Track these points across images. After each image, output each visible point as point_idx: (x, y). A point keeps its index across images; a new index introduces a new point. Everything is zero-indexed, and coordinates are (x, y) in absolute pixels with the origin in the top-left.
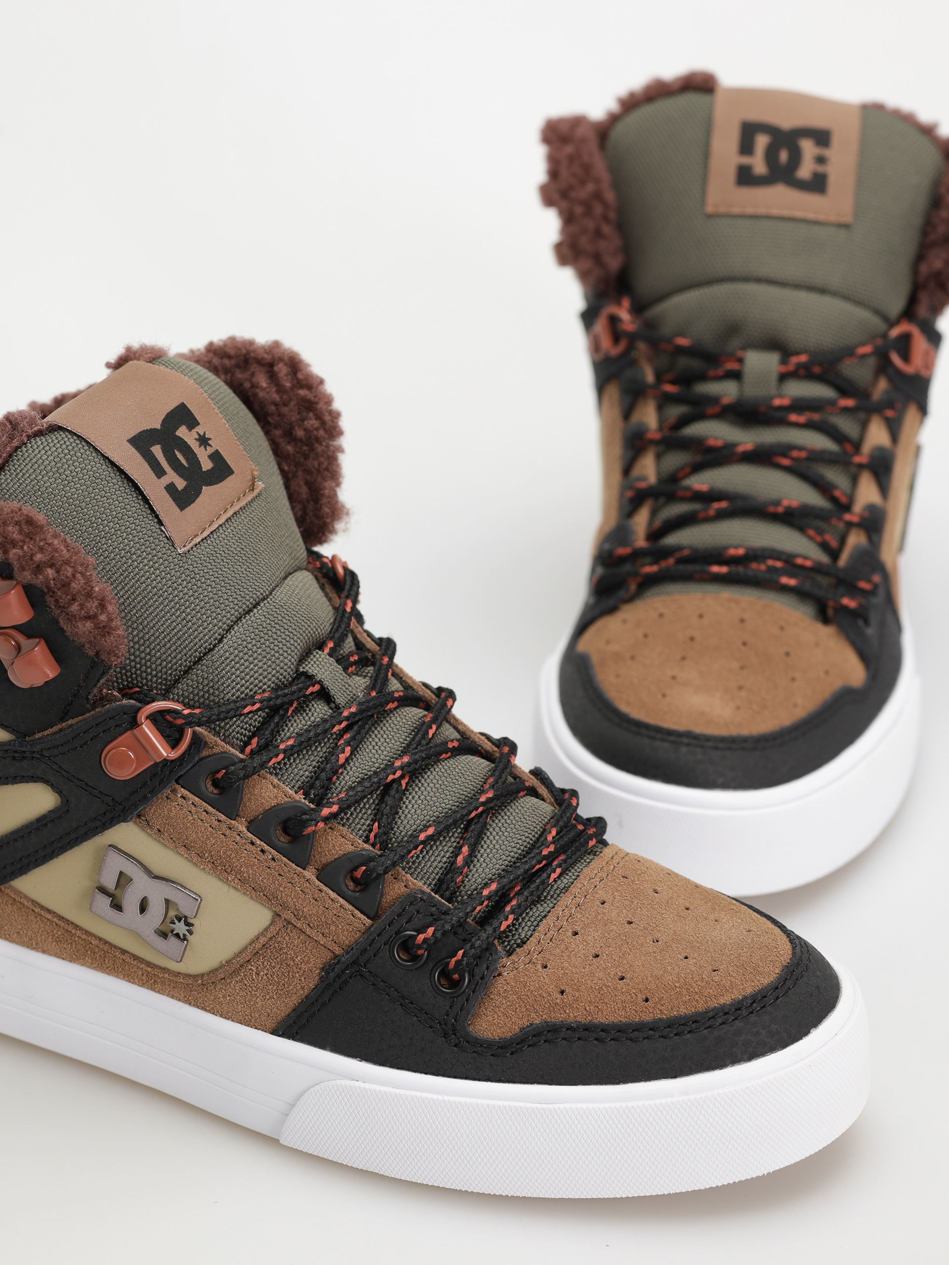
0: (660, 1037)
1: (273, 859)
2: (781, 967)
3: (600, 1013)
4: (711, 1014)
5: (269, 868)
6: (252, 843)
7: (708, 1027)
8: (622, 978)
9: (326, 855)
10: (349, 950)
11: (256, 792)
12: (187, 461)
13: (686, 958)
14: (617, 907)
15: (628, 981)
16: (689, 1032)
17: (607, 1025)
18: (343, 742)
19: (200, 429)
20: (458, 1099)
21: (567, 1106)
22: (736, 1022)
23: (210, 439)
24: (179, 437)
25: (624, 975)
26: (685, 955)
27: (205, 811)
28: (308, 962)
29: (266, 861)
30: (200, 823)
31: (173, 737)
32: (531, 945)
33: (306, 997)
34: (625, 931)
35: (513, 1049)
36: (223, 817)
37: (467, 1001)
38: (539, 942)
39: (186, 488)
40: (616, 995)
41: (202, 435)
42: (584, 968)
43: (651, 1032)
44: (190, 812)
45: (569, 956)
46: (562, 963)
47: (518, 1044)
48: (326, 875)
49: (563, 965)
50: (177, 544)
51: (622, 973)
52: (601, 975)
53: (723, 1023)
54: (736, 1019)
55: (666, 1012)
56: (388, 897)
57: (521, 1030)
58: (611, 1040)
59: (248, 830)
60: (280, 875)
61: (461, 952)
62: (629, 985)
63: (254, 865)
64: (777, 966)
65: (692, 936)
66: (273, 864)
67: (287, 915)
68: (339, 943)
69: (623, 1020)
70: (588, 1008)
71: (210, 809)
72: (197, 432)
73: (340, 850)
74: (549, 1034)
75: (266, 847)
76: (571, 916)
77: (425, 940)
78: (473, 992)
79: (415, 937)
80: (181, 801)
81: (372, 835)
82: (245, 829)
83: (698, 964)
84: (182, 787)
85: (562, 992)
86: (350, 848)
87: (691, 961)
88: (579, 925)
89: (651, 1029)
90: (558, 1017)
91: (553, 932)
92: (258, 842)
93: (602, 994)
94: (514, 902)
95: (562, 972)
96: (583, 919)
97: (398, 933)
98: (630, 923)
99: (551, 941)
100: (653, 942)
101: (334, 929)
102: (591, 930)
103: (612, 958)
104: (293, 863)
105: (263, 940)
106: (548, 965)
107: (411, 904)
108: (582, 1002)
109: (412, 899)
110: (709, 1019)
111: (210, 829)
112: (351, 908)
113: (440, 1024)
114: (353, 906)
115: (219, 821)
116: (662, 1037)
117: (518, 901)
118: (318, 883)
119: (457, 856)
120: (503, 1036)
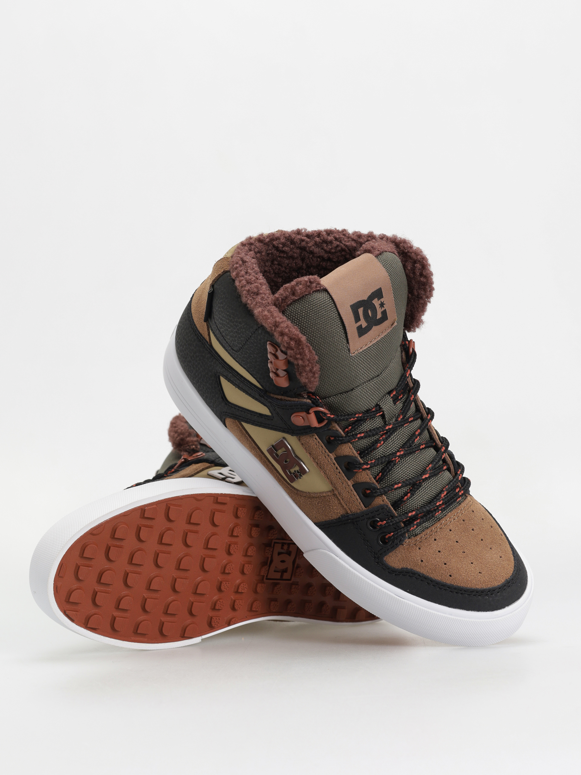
0: (450, 591)
1: (339, 472)
2: (505, 580)
3: (432, 574)
4: (471, 591)
5: (337, 475)
6: (334, 464)
7: (469, 595)
8: (445, 564)
9: (359, 479)
10: (353, 514)
11: (343, 448)
12: (372, 314)
13: (472, 563)
14: (455, 534)
15: (447, 566)
16: (461, 594)
17: (433, 580)
18: (382, 439)
19: (382, 300)
20: (370, 582)
21: (408, 602)
22: (479, 597)
23: (385, 304)
24: (373, 303)
25: (446, 563)
26: (472, 562)
27: (322, 446)
28: (337, 510)
29: (337, 472)
30: (318, 449)
31: (320, 420)
32: (418, 538)
33: (332, 520)
34: (454, 545)
35: (397, 574)
36: (327, 451)
37: (388, 550)
38: (421, 538)
39: (366, 327)
40: (440, 570)
41: (382, 302)
42: (433, 555)
43: (448, 588)
44: (316, 444)
45: (429, 548)
46: (426, 550)
47: (399, 572)
48: (356, 486)
49: (426, 551)
50: (352, 351)
51: (446, 562)
52: (438, 560)
53: (475, 595)
54: (480, 595)
55: (456, 583)
56: (375, 503)
57: (402, 568)
58: (432, 585)
59: (335, 459)
60: (340, 479)
61: (392, 534)
62: (447, 567)
63: (332, 471)
64: (504, 578)
65: (478, 554)
66: (338, 474)
67: (336, 492)
68: (351, 510)
69: (439, 579)
70: (429, 571)
71: (324, 446)
72: (381, 301)
73: (365, 480)
74: (411, 574)
75: (339, 468)
76: (436, 532)
77: (381, 525)
78: (391, 548)
79: (378, 522)
80: (314, 439)
81: (378, 477)
82: (333, 459)
83: (475, 568)
84: (317, 435)
85: (422, 561)
86: (368, 480)
87: (473, 565)
88: (438, 537)
89: (448, 587)
90: (417, 569)
91: (427, 536)
92: (336, 465)
93: (436, 568)
94: (418, 521)
95: (425, 553)
96: (440, 535)
97: (373, 517)
98: (457, 542)
99: (426, 539)
100: (463, 552)
101: (351, 505)
102: (441, 541)
103: (445, 555)
104: (346, 477)
105: (324, 495)
106: (421, 549)
107: (382, 509)
108: (427, 568)
109: (382, 508)
110: (470, 592)
111: (321, 453)
112: (360, 501)
113: (375, 553)
114: (361, 500)
115: (325, 452)
116: (451, 592)
117: (420, 521)
118: (352, 487)
119: (405, 496)
120: (394, 567)
